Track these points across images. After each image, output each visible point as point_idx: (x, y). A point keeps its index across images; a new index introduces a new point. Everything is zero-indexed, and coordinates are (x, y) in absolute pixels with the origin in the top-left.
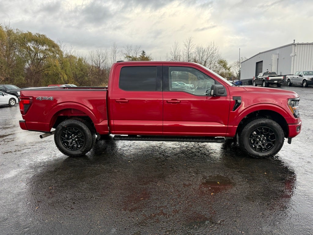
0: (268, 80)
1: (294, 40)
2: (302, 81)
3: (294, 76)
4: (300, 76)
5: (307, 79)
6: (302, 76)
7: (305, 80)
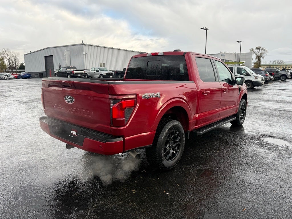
0: (74, 74)
1: (82, 41)
2: (99, 76)
3: (91, 71)
4: (97, 71)
5: (103, 74)
6: (98, 71)
7: (101, 74)
